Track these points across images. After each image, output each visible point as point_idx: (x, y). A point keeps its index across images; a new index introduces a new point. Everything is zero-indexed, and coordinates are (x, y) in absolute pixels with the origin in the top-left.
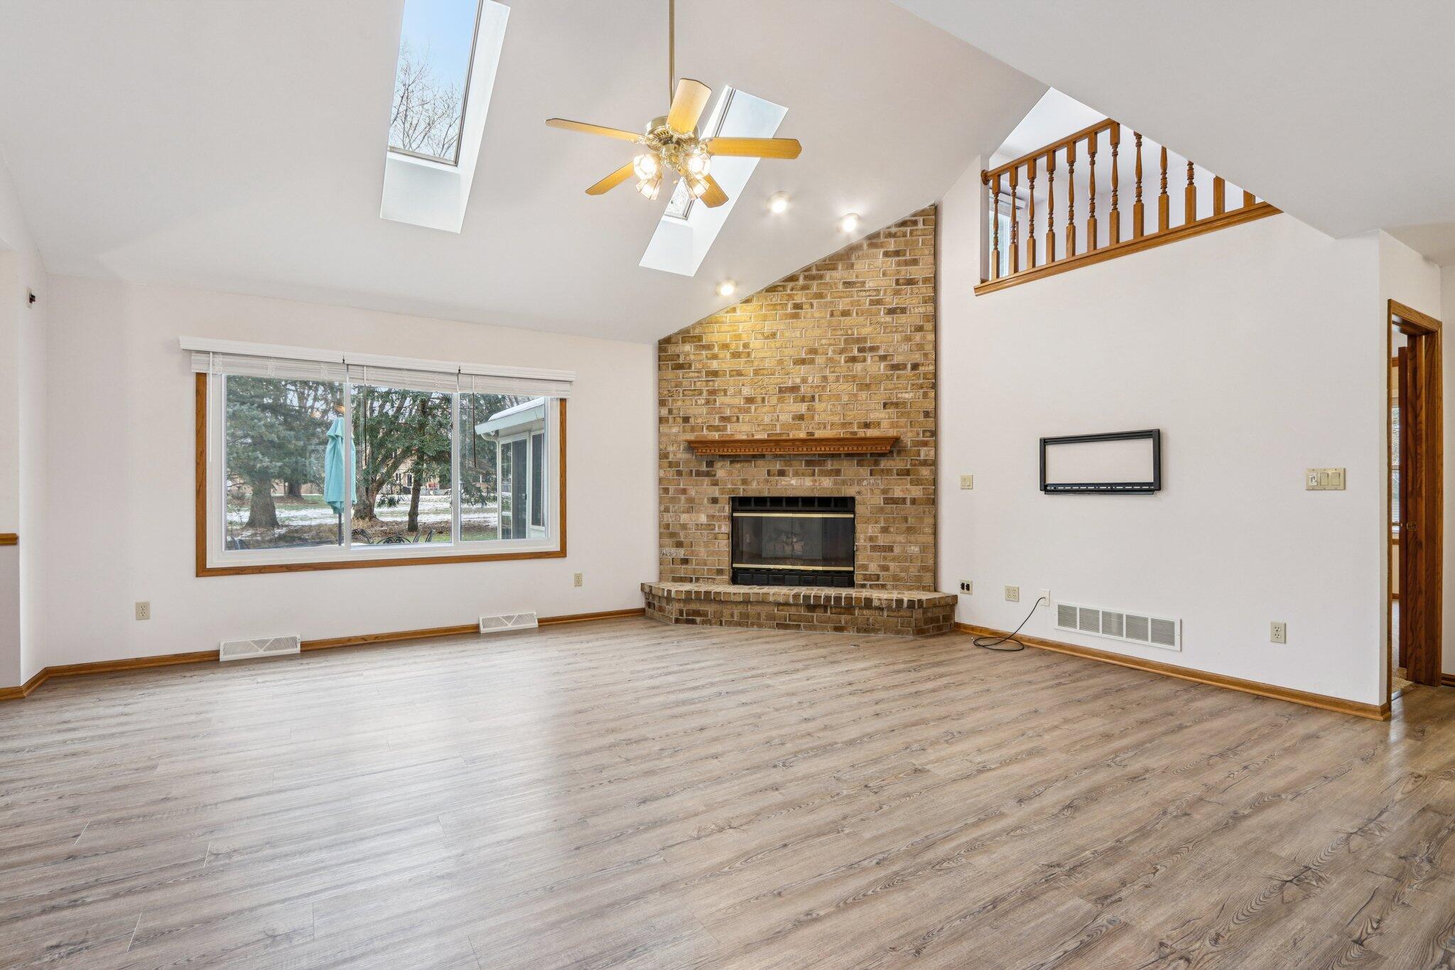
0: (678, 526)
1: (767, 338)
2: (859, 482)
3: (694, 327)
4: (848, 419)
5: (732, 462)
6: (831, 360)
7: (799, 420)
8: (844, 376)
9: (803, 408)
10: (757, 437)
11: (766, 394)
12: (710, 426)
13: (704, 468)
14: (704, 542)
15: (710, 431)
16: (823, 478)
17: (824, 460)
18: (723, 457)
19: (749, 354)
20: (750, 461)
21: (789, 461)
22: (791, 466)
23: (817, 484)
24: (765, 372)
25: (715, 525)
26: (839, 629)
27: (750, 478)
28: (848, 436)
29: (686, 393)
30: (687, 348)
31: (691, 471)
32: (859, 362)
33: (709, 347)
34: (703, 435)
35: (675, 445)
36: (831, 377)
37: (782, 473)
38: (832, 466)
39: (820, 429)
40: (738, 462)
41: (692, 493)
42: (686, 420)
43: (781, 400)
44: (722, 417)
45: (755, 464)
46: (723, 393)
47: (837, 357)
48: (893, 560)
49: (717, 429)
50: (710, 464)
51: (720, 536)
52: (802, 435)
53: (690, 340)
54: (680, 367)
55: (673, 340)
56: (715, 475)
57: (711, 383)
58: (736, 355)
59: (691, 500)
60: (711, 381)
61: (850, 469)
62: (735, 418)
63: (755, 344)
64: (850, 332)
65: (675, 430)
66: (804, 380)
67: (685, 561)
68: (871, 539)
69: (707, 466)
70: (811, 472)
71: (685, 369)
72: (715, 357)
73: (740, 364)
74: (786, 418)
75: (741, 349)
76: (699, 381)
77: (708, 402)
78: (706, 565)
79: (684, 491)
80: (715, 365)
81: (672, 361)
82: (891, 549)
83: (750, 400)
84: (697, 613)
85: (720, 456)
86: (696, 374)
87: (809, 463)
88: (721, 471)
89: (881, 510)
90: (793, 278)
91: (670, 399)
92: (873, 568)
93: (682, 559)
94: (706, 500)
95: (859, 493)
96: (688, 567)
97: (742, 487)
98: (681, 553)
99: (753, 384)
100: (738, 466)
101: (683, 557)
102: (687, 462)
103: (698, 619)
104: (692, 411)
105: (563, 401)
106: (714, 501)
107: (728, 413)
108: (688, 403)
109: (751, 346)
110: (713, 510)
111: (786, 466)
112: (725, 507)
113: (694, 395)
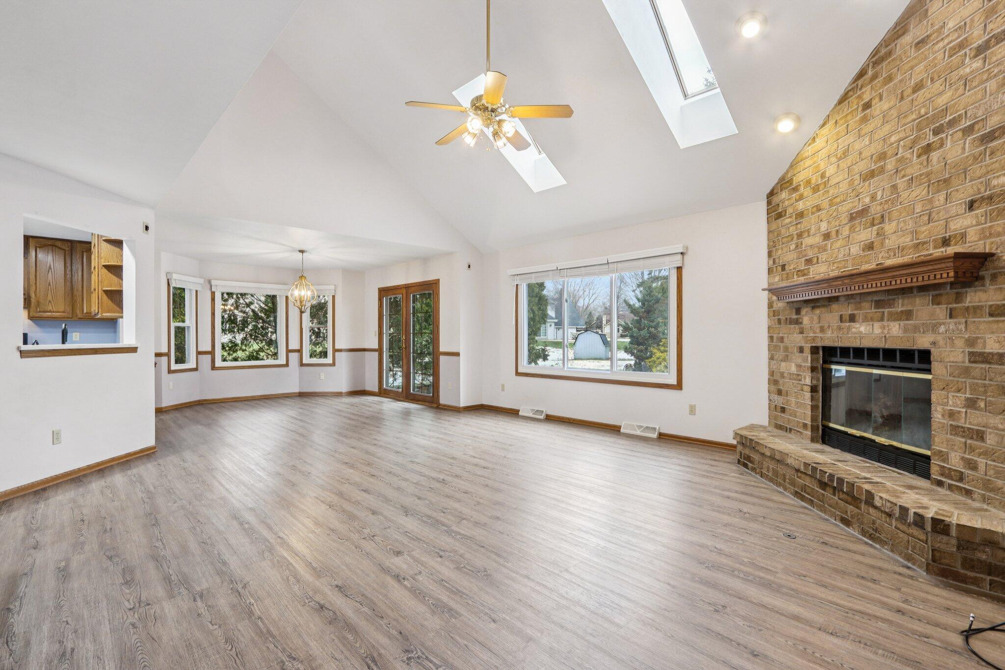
0: (779, 374)
1: (840, 159)
2: (934, 328)
3: (788, 171)
4: (922, 237)
5: (814, 308)
6: (901, 160)
7: (869, 250)
8: (917, 178)
9: (873, 234)
11: (840, 225)
12: (799, 270)
13: (794, 316)
14: (795, 393)
15: (798, 276)
16: (892, 324)
17: (894, 299)
18: (807, 303)
19: (825, 185)
20: (828, 306)
21: (860, 303)
22: (860, 309)
23: (886, 331)
24: (838, 200)
25: (802, 376)
26: (846, 522)
27: (826, 325)
29: (783, 240)
30: (784, 195)
31: (787, 319)
32: (935, 150)
33: (797, 189)
34: (794, 281)
36: (902, 184)
37: (852, 319)
38: (903, 305)
39: (889, 255)
41: (787, 341)
42: (783, 268)
43: (852, 229)
44: (807, 260)
45: (831, 309)
46: (807, 235)
47: (908, 154)
48: (985, 454)
49: (803, 272)
50: (798, 311)
51: (805, 388)
52: (872, 266)
53: (786, 186)
54: (779, 216)
55: (776, 190)
56: (801, 323)
57: (799, 226)
58: (816, 189)
59: (786, 349)
60: (799, 223)
61: (923, 310)
62: (816, 259)
63: (830, 170)
64: (923, 111)
65: (777, 279)
66: (874, 198)
67: (783, 410)
68: (952, 415)
69: (796, 314)
70: (879, 315)
71: (782, 217)
72: (801, 197)
73: (819, 198)
74: (855, 250)
75: (820, 181)
76: (791, 226)
77: (797, 247)
78: (796, 416)
79: (783, 340)
80: (801, 206)
81: (775, 211)
82: (980, 436)
83: (827, 236)
86: (789, 220)
87: (879, 304)
88: (806, 318)
89: (966, 372)
90: (861, 74)
91: (774, 249)
92: (955, 461)
93: (781, 408)
94: (796, 349)
95: (934, 343)
96: (784, 416)
97: (820, 336)
98: (781, 401)
99: (829, 217)
100: (818, 311)
101: (781, 405)
102: (784, 310)
104: (787, 258)
105: (679, 269)
106: (802, 350)
107: (810, 254)
108: (785, 250)
109: (827, 174)
110: (797, 358)
111: (856, 309)
112: (807, 356)
113: (788, 241)
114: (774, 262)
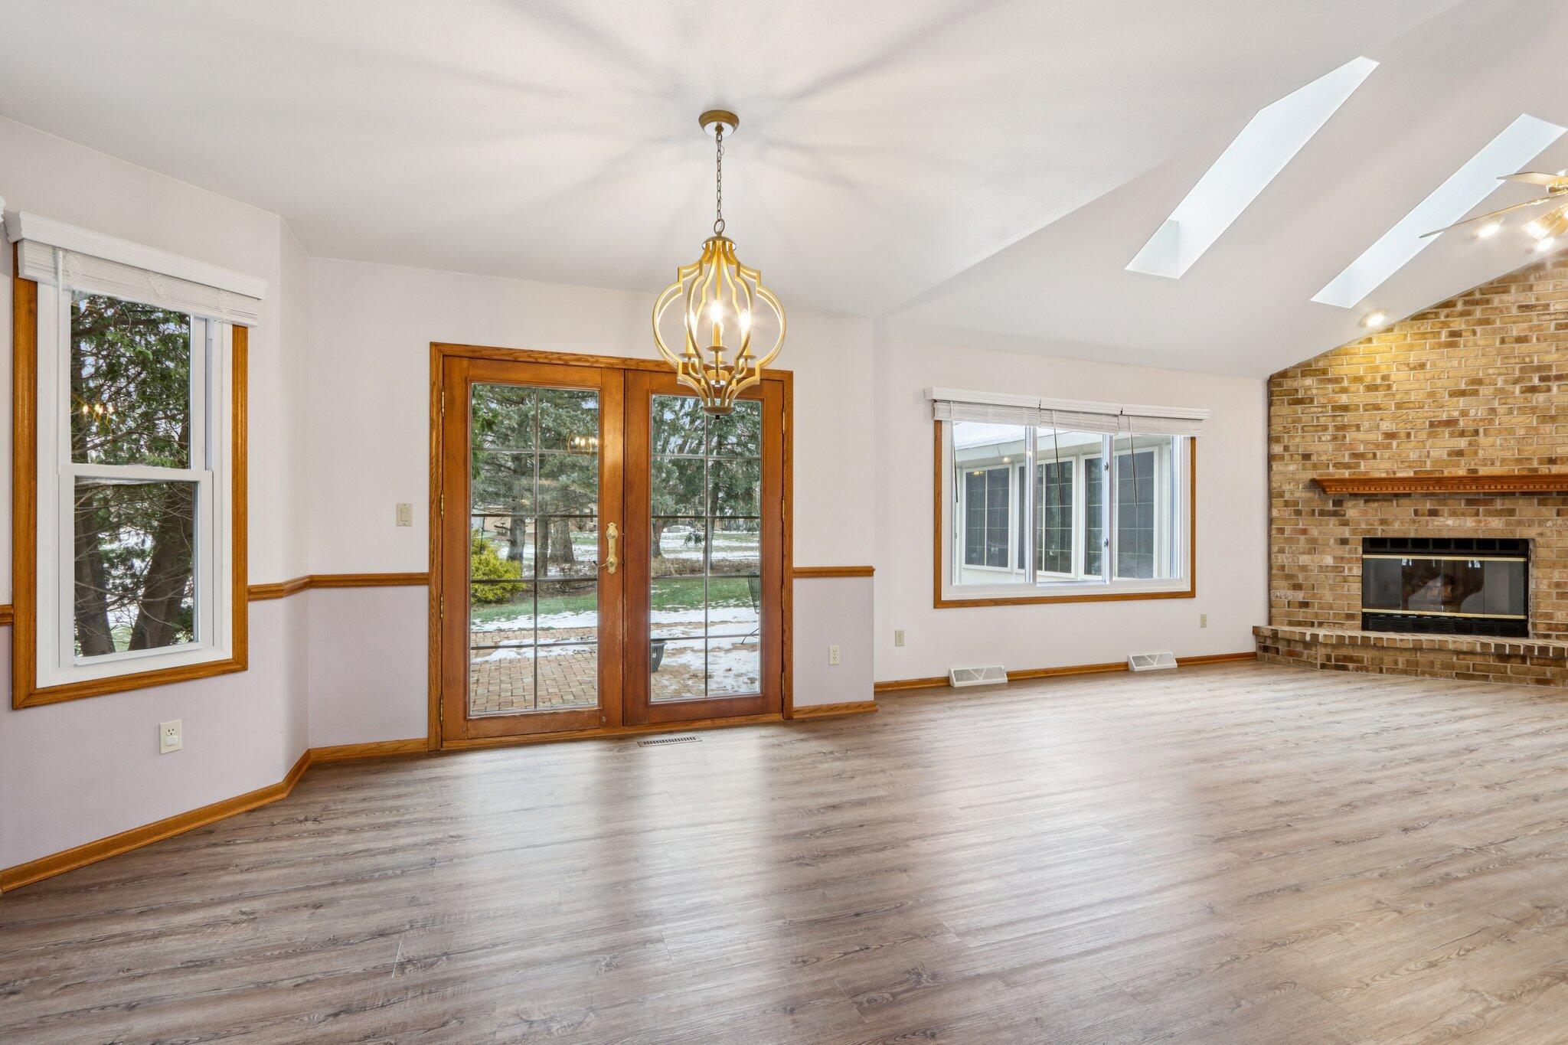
0: (1296, 568)
1: (1415, 368)
2: (1542, 523)
3: (1317, 359)
4: (1525, 455)
5: (1366, 501)
6: (1501, 390)
7: (1457, 456)
8: (1520, 408)
9: (1462, 443)
10: (1399, 475)
11: (1412, 429)
12: (1337, 463)
13: (1330, 506)
14: (1330, 585)
15: (1338, 469)
16: (1490, 519)
17: (1492, 499)
18: (1355, 496)
19: (1389, 387)
20: (1391, 501)
21: (1443, 500)
22: (1446, 505)
23: (1482, 524)
24: (1412, 405)
25: (1344, 567)
27: (1390, 518)
28: (1525, 473)
29: (1306, 428)
30: (1308, 381)
31: (1314, 511)
32: (1540, 392)
33: (1337, 380)
34: (1330, 474)
35: (1292, 484)
36: (1502, 410)
37: (1433, 513)
38: (1503, 505)
39: (1486, 465)
40: (1374, 501)
41: (1314, 532)
42: (1306, 457)
43: (1432, 435)
44: (1353, 454)
45: (1397, 504)
46: (1354, 429)
47: (1509, 387)
49: (1347, 466)
50: (1338, 503)
51: (1351, 579)
52: (1461, 472)
53: (1312, 373)
54: (1300, 402)
55: (1290, 374)
56: (1344, 515)
57: (1339, 418)
58: (1372, 388)
59: (1314, 541)
60: (1339, 416)
61: (1527, 509)
62: (1371, 455)
63: (1398, 376)
64: (1527, 360)
65: (1292, 468)
66: (1464, 413)
67: (1305, 605)
68: (1557, 585)
69: (1333, 506)
70: (1474, 512)
71: (1305, 404)
72: (1344, 390)
73: (1378, 397)
74: (1439, 454)
75: (1379, 381)
76: (1324, 416)
77: (1335, 438)
78: (1332, 609)
79: (1304, 532)
80: (1344, 399)
81: (1288, 395)
83: (1391, 436)
84: (1351, 659)
85: (1351, 495)
86: (1320, 410)
87: (1469, 502)
88: (1353, 511)
90: (1448, 304)
91: (1286, 436)
93: (1300, 603)
94: (1332, 541)
95: (1541, 534)
96: (1309, 610)
97: (1380, 528)
98: (1300, 596)
99: (1394, 418)
100: (1375, 505)
101: (1301, 600)
102: (1308, 501)
103: (1351, 666)
104: (1314, 447)
105: (1193, 439)
106: (1344, 542)
107: (1361, 449)
108: (1309, 439)
109: (1392, 378)
110: (1342, 552)
111: (1439, 505)
112: (1356, 548)
113: (1317, 431)
114: (1286, 448)
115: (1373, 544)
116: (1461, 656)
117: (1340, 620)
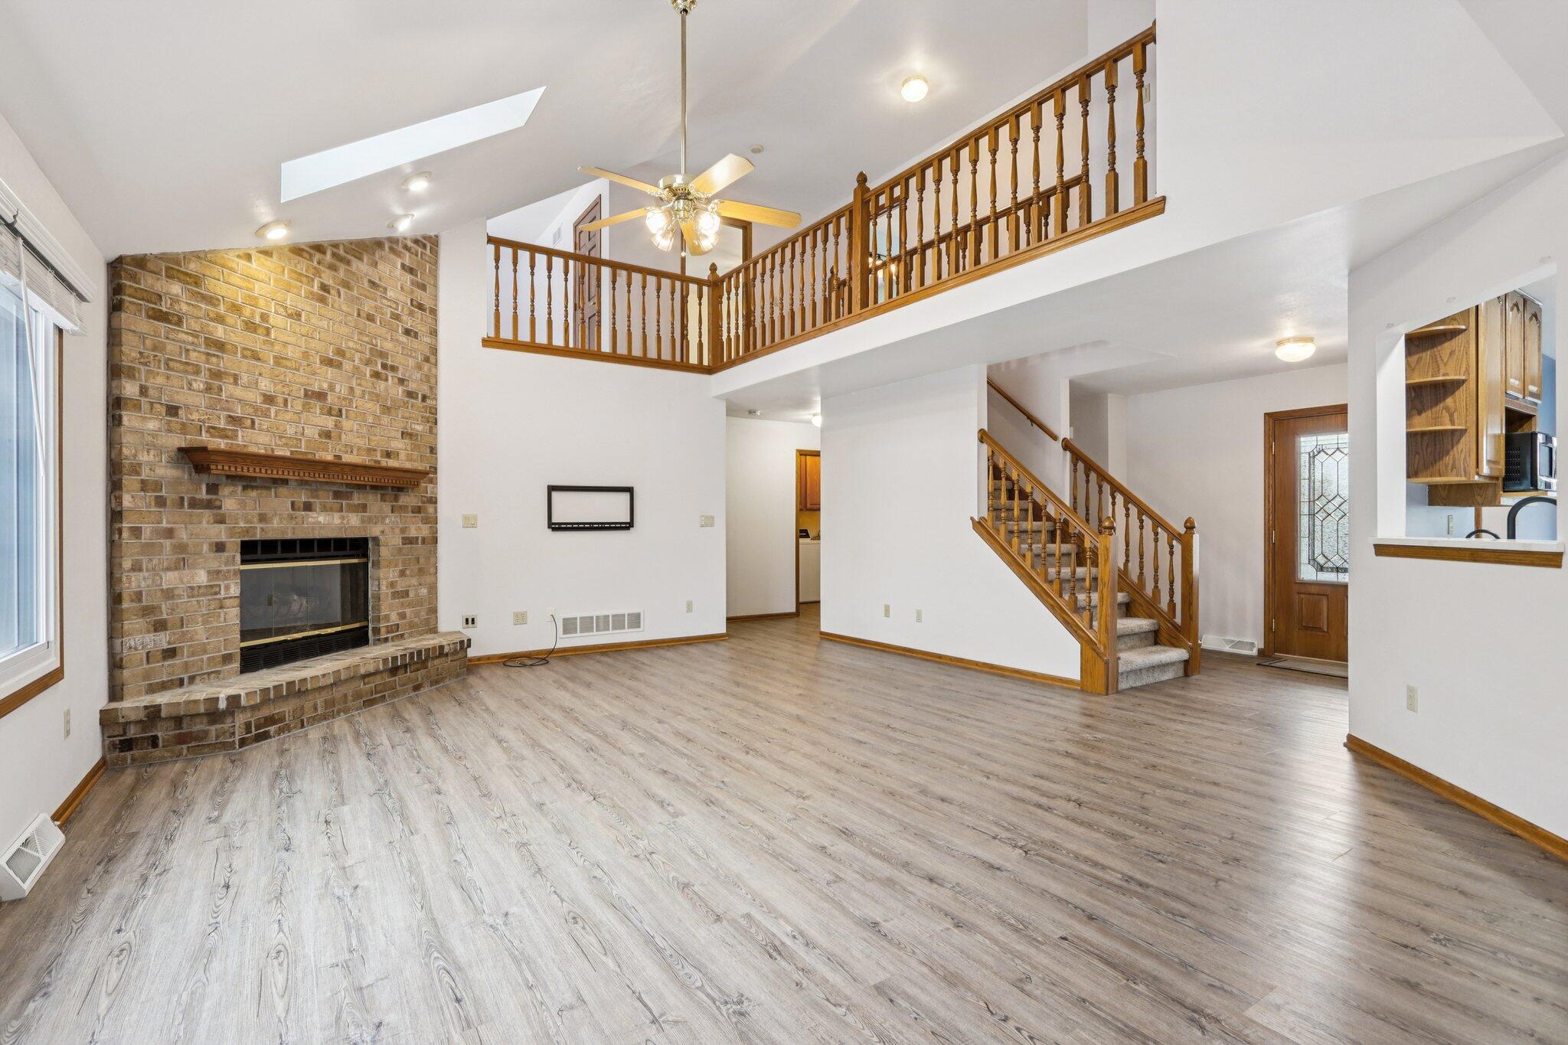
0: (159, 594)
1: (290, 316)
2: (382, 520)
3: (187, 257)
4: (373, 444)
5: (245, 488)
6: (356, 368)
7: (326, 438)
8: (369, 393)
9: (329, 422)
10: (279, 452)
11: (289, 395)
12: (213, 428)
13: (203, 494)
14: (203, 615)
15: (212, 436)
17: (351, 492)
18: (232, 478)
19: (268, 331)
20: (268, 488)
21: (316, 490)
22: (317, 497)
23: (345, 522)
24: (288, 364)
25: (219, 586)
27: (270, 513)
28: (372, 464)
29: (171, 364)
30: (176, 288)
31: (182, 499)
32: (381, 380)
33: (211, 300)
34: (201, 441)
35: (152, 452)
36: (358, 391)
37: (308, 507)
38: (358, 499)
39: (346, 452)
40: (253, 488)
41: (183, 535)
42: (173, 410)
43: (306, 407)
44: (230, 416)
45: (276, 494)
46: (232, 380)
47: (363, 367)
48: (410, 605)
49: (222, 434)
50: (213, 489)
51: (228, 602)
52: (329, 457)
53: (182, 277)
56: (220, 507)
57: (214, 360)
58: (250, 326)
59: (181, 548)
60: (214, 355)
61: (375, 504)
62: (249, 422)
63: (276, 320)
64: (374, 341)
65: (152, 425)
66: (332, 387)
67: (170, 653)
68: (392, 585)
69: (208, 492)
70: (338, 506)
71: (170, 322)
72: (220, 319)
73: (255, 341)
74: (312, 432)
75: (257, 320)
76: (195, 350)
77: (208, 389)
78: (205, 652)
79: (170, 533)
80: (219, 332)
81: (148, 301)
82: (406, 594)
83: (269, 399)
84: (271, 720)
85: (228, 477)
86: (190, 339)
87: (337, 495)
88: (231, 500)
89: (400, 550)
90: (319, 248)
91: (143, 368)
92: (394, 618)
93: (165, 651)
94: (205, 548)
95: (383, 532)
96: (177, 661)
97: (259, 526)
98: (163, 640)
99: (273, 378)
100: (254, 494)
101: (166, 646)
102: (177, 482)
103: (272, 729)
104: (182, 398)
106: (220, 547)
107: (239, 412)
108: (175, 382)
109: (271, 321)
110: (216, 562)
111: (313, 497)
112: (234, 557)
113: (186, 372)
114: (144, 391)
115: (251, 550)
116: (366, 680)
117: (215, 666)
